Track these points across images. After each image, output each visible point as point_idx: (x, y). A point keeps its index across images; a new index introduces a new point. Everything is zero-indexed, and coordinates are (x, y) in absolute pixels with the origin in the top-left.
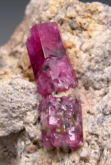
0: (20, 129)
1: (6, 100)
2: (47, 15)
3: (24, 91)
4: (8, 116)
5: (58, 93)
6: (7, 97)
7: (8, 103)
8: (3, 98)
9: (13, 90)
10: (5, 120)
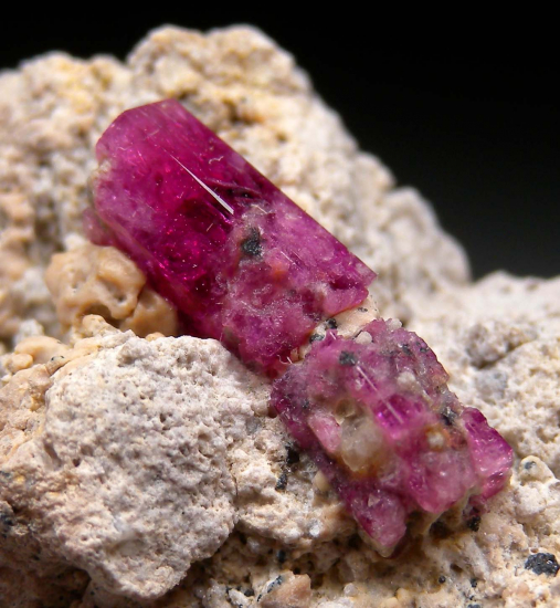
0: (226, 530)
1: (143, 428)
2: (65, 126)
3: (190, 372)
4: (167, 492)
5: (338, 319)
6: (143, 411)
7: (152, 435)
8: (127, 423)
9: (152, 378)
10: (161, 514)
